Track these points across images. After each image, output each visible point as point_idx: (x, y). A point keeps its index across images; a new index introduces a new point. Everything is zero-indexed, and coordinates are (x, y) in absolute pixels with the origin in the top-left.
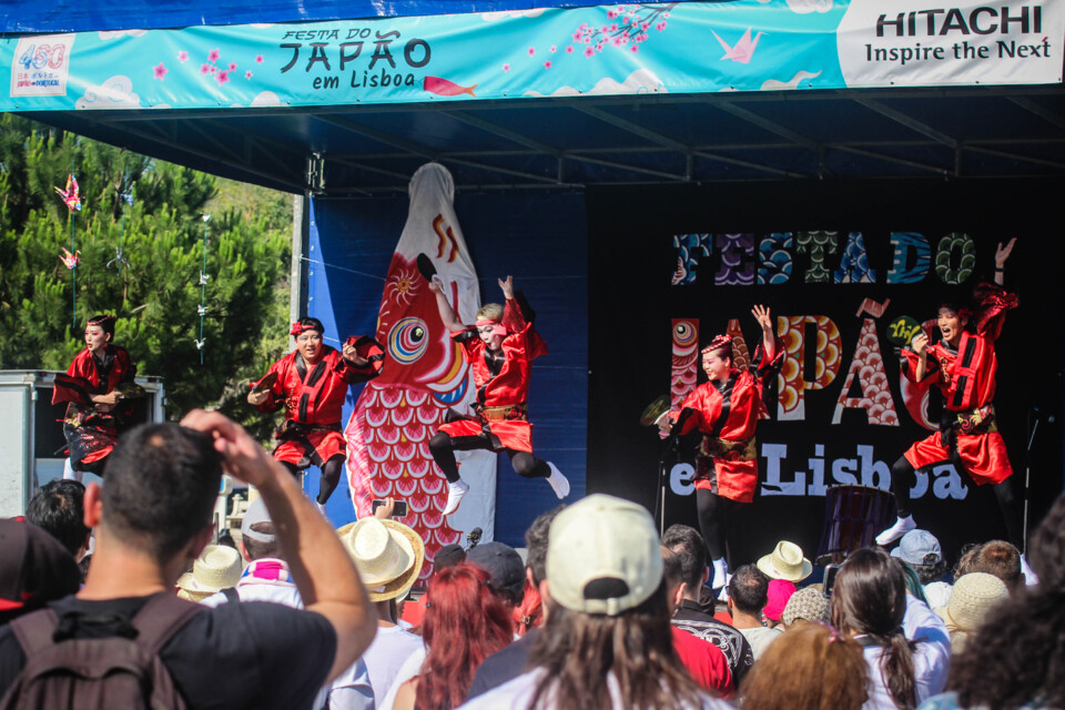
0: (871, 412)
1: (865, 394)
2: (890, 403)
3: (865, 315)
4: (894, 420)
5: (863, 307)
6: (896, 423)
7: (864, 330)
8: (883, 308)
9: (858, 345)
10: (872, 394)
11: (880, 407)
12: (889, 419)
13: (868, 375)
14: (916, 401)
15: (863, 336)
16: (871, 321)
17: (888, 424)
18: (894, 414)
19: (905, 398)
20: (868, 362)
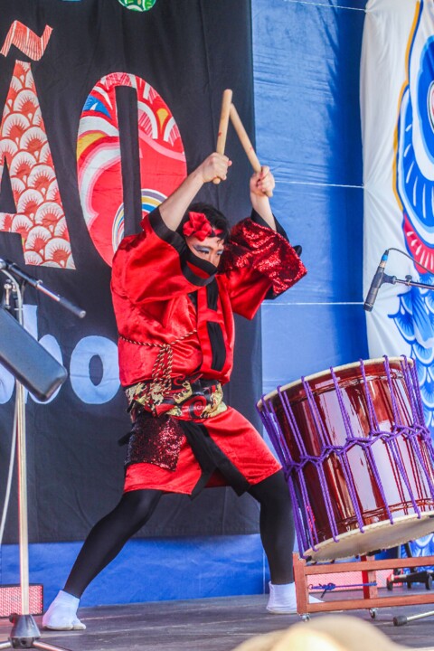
0: (29, 242)
1: (20, 207)
2: (62, 225)
3: (16, 53)
4: (65, 258)
5: (11, 38)
6: (70, 264)
7: (15, 83)
8: (44, 41)
9: (7, 110)
10: (31, 208)
11: (44, 232)
12: (59, 255)
13: (24, 170)
14: (104, 223)
15: (15, 94)
16: (26, 66)
17: (55, 265)
18: (66, 245)
19: (89, 216)
20: (23, 145)
